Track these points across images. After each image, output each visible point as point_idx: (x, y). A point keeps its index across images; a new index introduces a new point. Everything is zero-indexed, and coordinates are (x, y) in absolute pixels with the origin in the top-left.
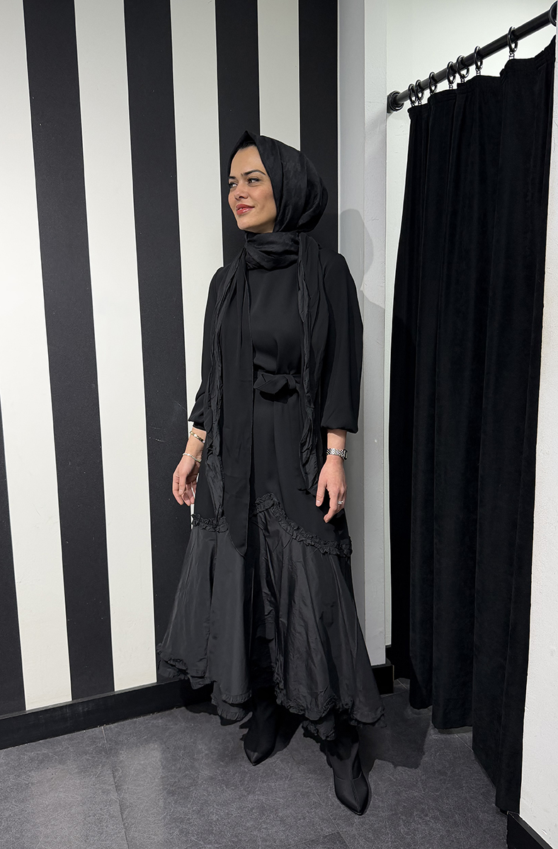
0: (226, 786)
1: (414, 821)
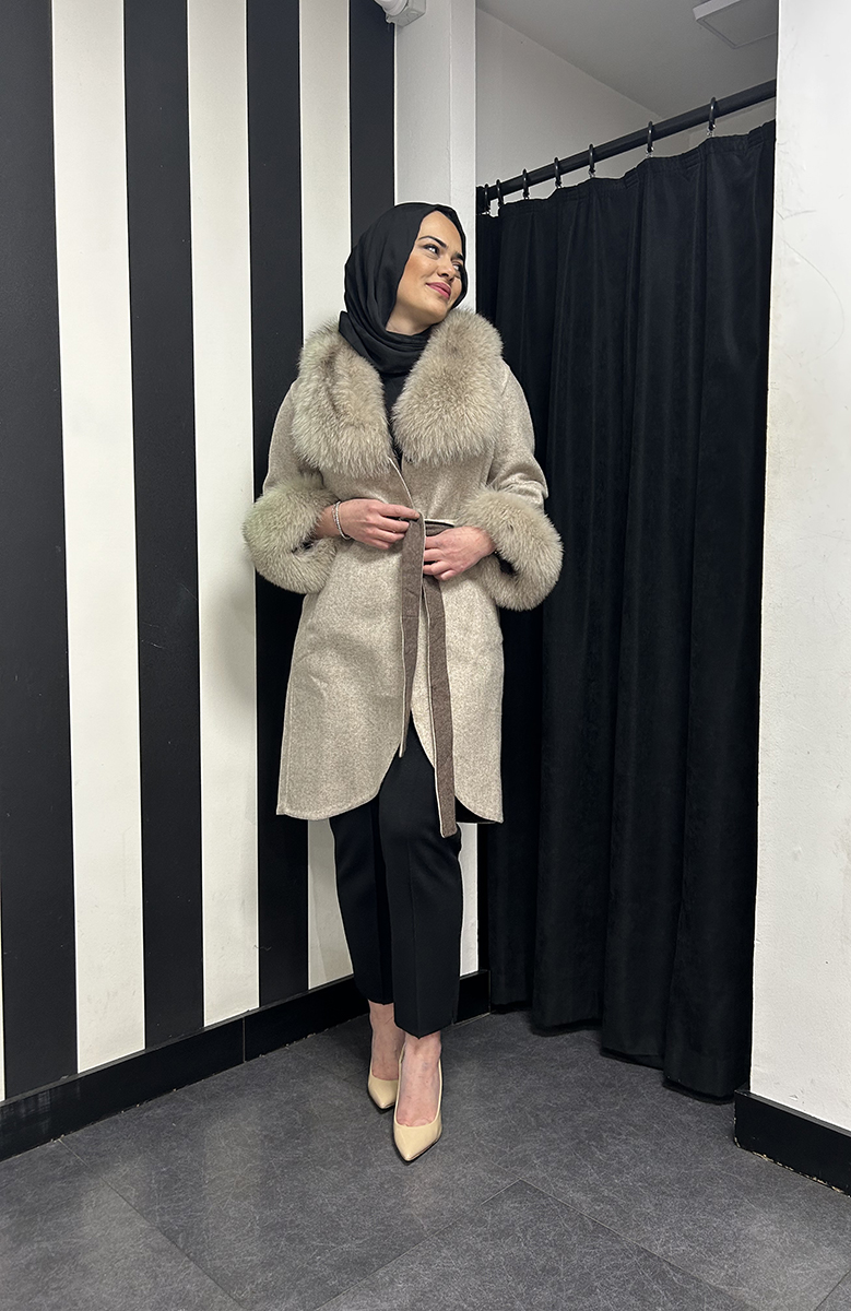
0: (323, 1166)
1: (608, 1144)
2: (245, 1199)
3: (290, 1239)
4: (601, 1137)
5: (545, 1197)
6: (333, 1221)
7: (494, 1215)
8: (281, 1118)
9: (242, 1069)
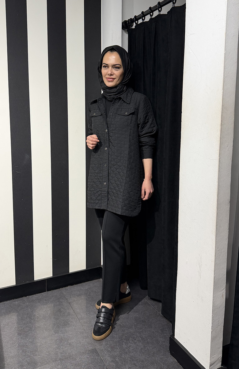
2: (20, 335)
3: (23, 351)
4: (129, 339)
5: (98, 355)
6: (37, 348)
7: (80, 358)
8: (45, 312)
9: (44, 294)
